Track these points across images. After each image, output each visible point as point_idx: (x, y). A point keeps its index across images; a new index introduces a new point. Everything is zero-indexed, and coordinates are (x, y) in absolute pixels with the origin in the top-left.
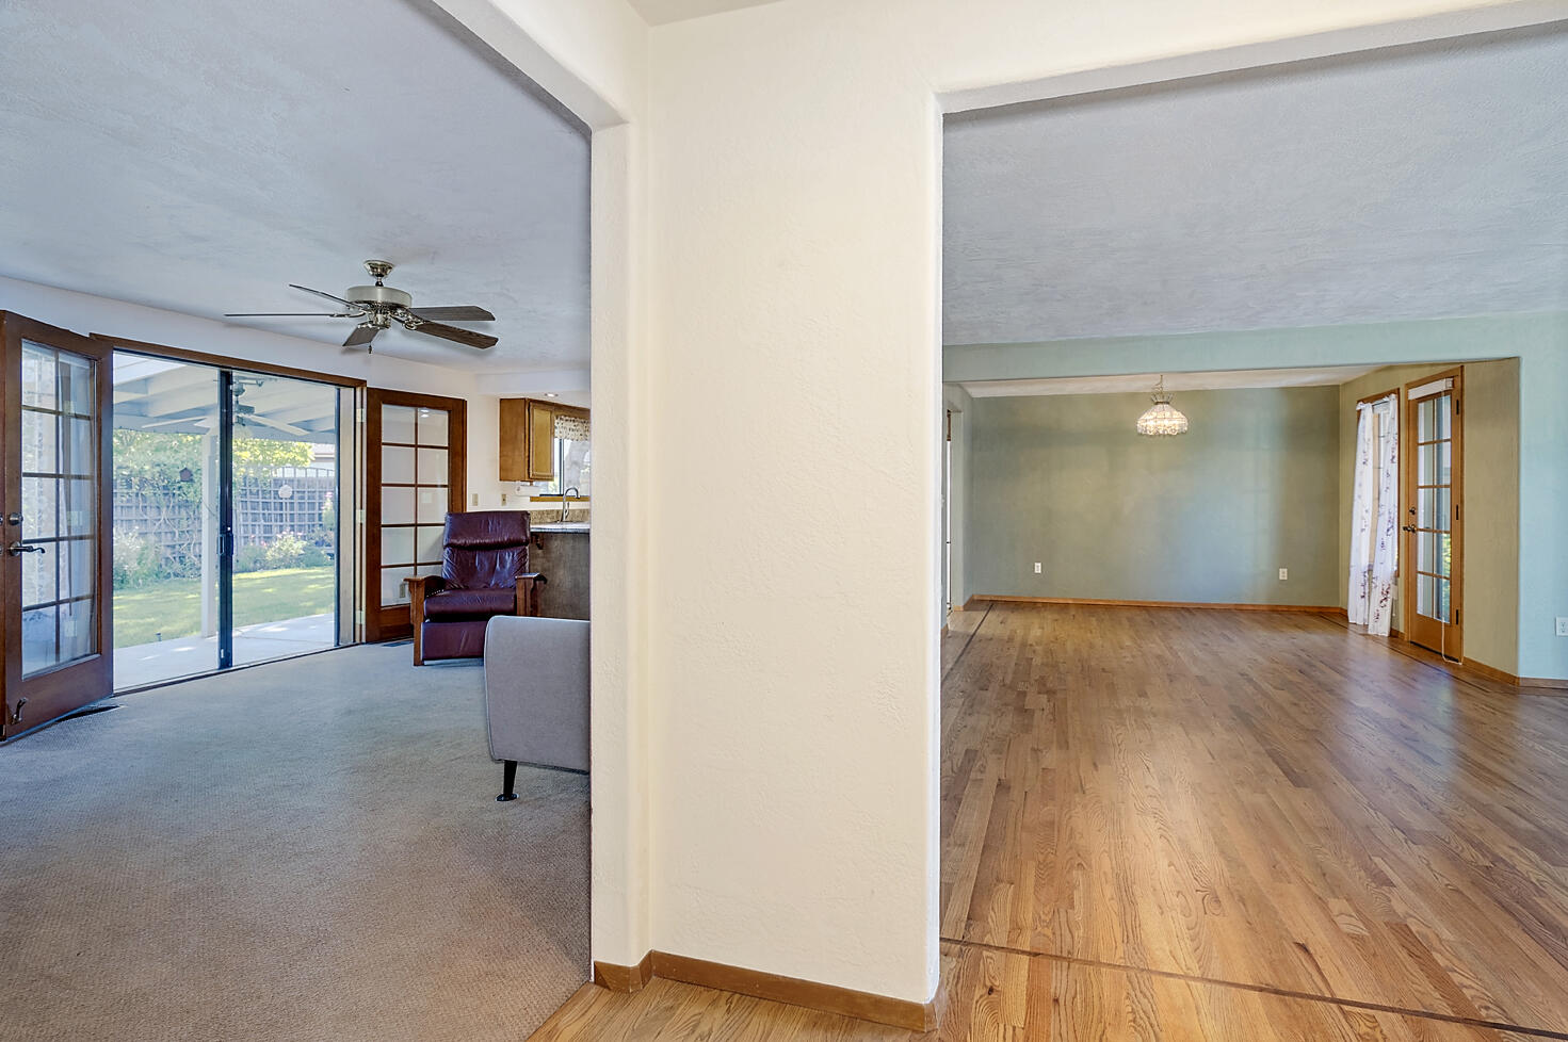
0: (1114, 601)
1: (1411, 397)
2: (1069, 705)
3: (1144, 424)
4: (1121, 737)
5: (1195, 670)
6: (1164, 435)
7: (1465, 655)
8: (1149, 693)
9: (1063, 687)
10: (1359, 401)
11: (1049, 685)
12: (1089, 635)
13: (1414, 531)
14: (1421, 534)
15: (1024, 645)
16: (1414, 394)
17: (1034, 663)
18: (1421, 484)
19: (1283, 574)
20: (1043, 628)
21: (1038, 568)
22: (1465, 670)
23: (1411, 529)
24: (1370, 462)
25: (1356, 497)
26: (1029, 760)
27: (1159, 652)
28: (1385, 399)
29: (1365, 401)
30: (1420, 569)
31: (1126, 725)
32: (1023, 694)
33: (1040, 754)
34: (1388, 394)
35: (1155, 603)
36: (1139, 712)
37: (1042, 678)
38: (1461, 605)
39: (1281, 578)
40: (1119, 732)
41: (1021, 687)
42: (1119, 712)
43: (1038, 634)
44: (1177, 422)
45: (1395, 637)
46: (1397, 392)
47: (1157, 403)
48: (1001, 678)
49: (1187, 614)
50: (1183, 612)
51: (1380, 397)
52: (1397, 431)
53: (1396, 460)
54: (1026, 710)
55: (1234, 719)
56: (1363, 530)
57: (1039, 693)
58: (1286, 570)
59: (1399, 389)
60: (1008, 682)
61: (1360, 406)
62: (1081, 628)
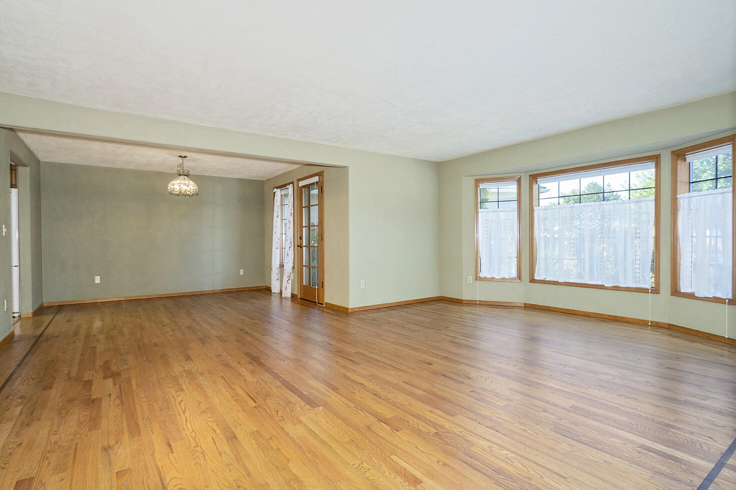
0: (151, 295)
1: (300, 186)
2: (134, 383)
3: (172, 187)
4: (183, 403)
5: (214, 332)
6: (185, 195)
7: (326, 301)
8: (192, 357)
9: (126, 367)
10: (274, 188)
11: (114, 368)
12: (139, 320)
13: (301, 247)
14: (304, 248)
15: (88, 336)
16: (301, 184)
17: (98, 350)
18: (304, 225)
19: (242, 272)
20: (103, 320)
21: (98, 280)
22: (326, 308)
23: (300, 246)
24: (279, 217)
25: (274, 233)
26: (100, 466)
27: (190, 325)
28: (287, 187)
29: (277, 188)
30: (304, 264)
31: (183, 390)
32: (89, 383)
33: (110, 452)
34: (289, 184)
35: (176, 294)
36: (189, 373)
37: (106, 362)
38: (323, 279)
39: (241, 274)
40: (179, 399)
41: (87, 376)
42: (175, 379)
43: (100, 325)
44: (192, 188)
45: (294, 297)
46: (293, 183)
47: (180, 175)
48: (66, 372)
49: (196, 298)
50: (193, 297)
51: (285, 186)
52: (292, 201)
53: (292, 215)
54: (93, 401)
55: (251, 363)
56: (277, 248)
57: (105, 378)
58: (243, 270)
59: (293, 182)
60: (74, 374)
61: (275, 190)
62: (132, 316)
